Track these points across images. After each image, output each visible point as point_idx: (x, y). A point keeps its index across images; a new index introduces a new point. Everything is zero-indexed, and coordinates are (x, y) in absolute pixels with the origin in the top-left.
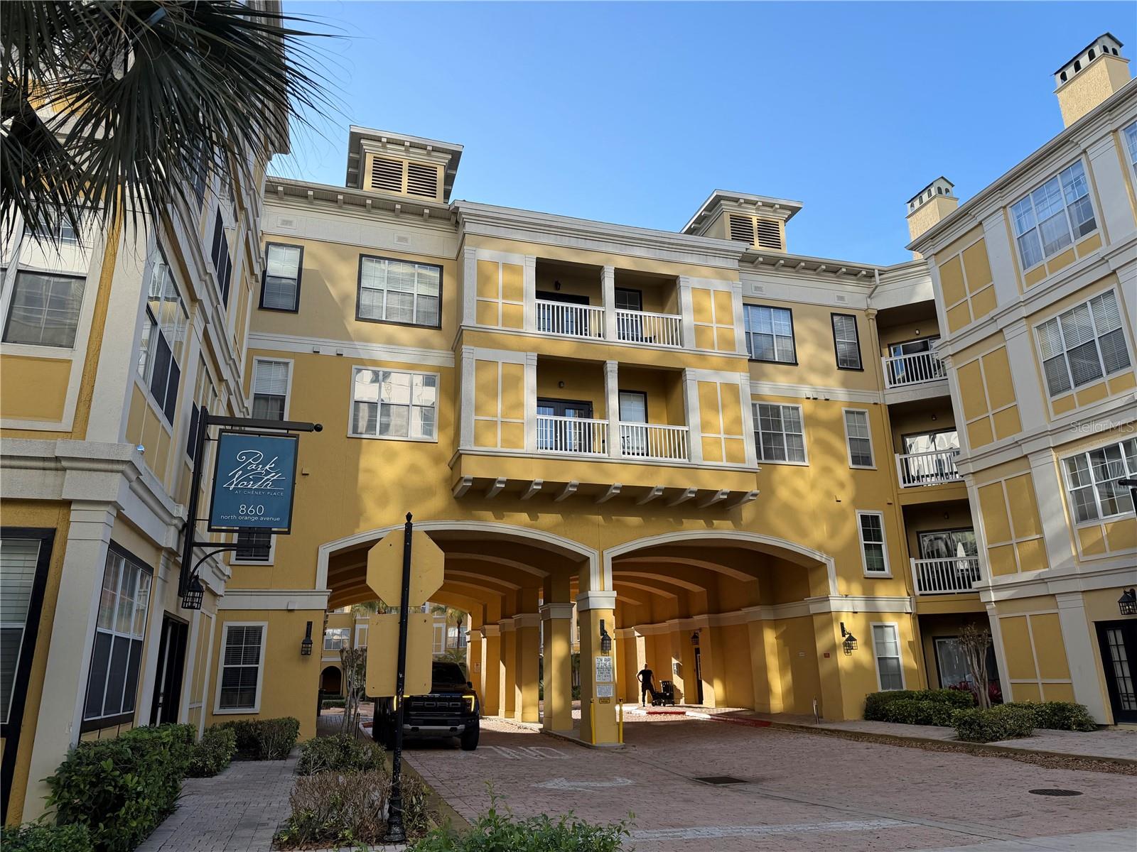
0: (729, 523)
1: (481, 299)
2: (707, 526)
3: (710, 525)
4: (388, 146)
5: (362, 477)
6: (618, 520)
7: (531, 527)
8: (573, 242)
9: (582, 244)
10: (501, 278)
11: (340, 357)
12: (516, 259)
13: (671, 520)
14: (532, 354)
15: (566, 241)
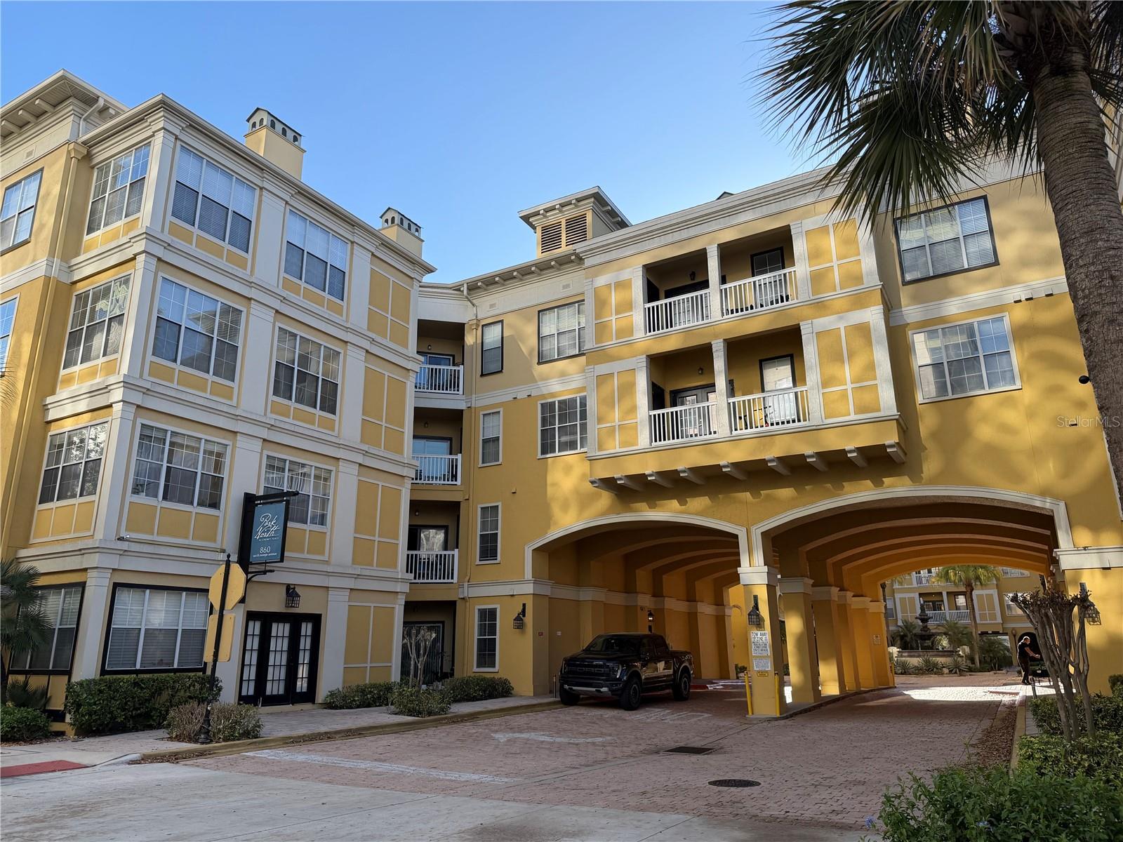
0: (906, 479)
1: (599, 321)
2: (875, 486)
3: (878, 483)
4: (548, 214)
5: (550, 490)
6: (768, 496)
7: (681, 512)
8: (677, 236)
9: (685, 234)
10: (614, 298)
11: (530, 398)
12: (625, 275)
13: (829, 485)
14: (641, 357)
15: (670, 238)
